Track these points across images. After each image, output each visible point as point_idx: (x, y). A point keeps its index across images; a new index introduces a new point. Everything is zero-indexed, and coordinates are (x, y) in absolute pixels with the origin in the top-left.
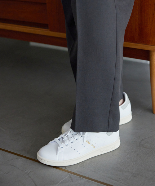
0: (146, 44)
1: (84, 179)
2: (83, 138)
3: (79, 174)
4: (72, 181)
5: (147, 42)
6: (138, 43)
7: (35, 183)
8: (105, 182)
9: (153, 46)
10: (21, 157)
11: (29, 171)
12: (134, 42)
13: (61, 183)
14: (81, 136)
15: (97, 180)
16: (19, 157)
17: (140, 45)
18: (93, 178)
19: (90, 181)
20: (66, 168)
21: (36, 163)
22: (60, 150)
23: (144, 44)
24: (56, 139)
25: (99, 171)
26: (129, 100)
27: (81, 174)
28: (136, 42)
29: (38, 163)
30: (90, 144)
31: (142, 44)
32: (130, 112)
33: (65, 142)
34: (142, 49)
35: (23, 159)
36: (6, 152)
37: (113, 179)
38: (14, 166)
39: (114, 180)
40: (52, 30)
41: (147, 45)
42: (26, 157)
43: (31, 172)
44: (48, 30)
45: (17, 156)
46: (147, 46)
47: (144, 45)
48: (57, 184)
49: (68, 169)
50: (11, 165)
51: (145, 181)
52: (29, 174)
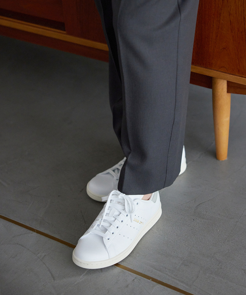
2: (129, 217)
5: (208, 65)
7: (51, 274)
8: (146, 274)
9: (217, 71)
10: (31, 232)
11: (43, 254)
15: (135, 269)
16: (29, 231)
17: (199, 68)
22: (108, 244)
25: (138, 255)
30: (139, 222)
31: (201, 67)
33: (108, 229)
35: (35, 234)
36: (11, 223)
38: (23, 246)
39: (157, 270)
43: (45, 255)
44: (65, 32)
47: (205, 69)
50: (18, 244)
51: (199, 272)
52: (43, 258)
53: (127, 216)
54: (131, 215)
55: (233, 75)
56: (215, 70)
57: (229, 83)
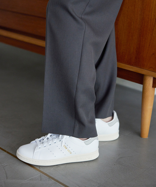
0: (141, 68)
1: (52, 180)
2: (61, 142)
4: (41, 180)
5: (142, 66)
6: (134, 66)
9: (148, 70)
10: (4, 152)
11: (6, 164)
12: (130, 65)
13: (30, 180)
14: (59, 140)
16: (2, 151)
18: (61, 181)
19: (58, 183)
20: (40, 168)
21: (15, 159)
22: (37, 150)
23: (139, 68)
24: (37, 140)
26: (118, 119)
27: (52, 176)
28: (132, 65)
29: (17, 159)
30: (67, 149)
32: (118, 131)
33: (44, 143)
35: (6, 153)
42: (8, 153)
43: (7, 165)
48: (26, 180)
49: (41, 169)
52: (5, 166)
53: (60, 141)
54: (62, 141)
57: (154, 79)
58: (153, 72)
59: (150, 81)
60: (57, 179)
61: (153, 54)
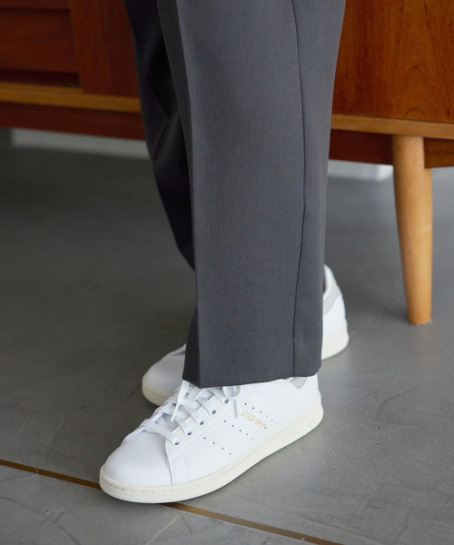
0: (379, 116)
1: (225, 522)
2: (232, 406)
3: (210, 510)
4: (191, 533)
5: (383, 110)
6: (356, 115)
8: (289, 529)
9: (402, 119)
10: (28, 473)
11: (58, 511)
13: (158, 540)
14: (223, 401)
15: (266, 523)
16: (22, 472)
17: (364, 119)
22: (173, 453)
23: (374, 117)
25: (267, 497)
26: (337, 288)
27: (216, 510)
28: (350, 112)
30: (255, 420)
33: (181, 424)
34: (368, 131)
35: (36, 476)
37: (311, 520)
38: (11, 500)
39: (314, 521)
40: (90, 89)
41: (384, 117)
42: (42, 472)
43: (61, 514)
44: (79, 91)
45: (17, 470)
46: (383, 120)
47: (375, 119)
48: (145, 543)
51: (408, 517)
52: (57, 518)
53: (227, 402)
54: (235, 402)
55: (436, 122)
56: (398, 119)
57: (428, 142)
58: (421, 123)
59: (414, 152)
60: (236, 516)
61: (415, 67)
